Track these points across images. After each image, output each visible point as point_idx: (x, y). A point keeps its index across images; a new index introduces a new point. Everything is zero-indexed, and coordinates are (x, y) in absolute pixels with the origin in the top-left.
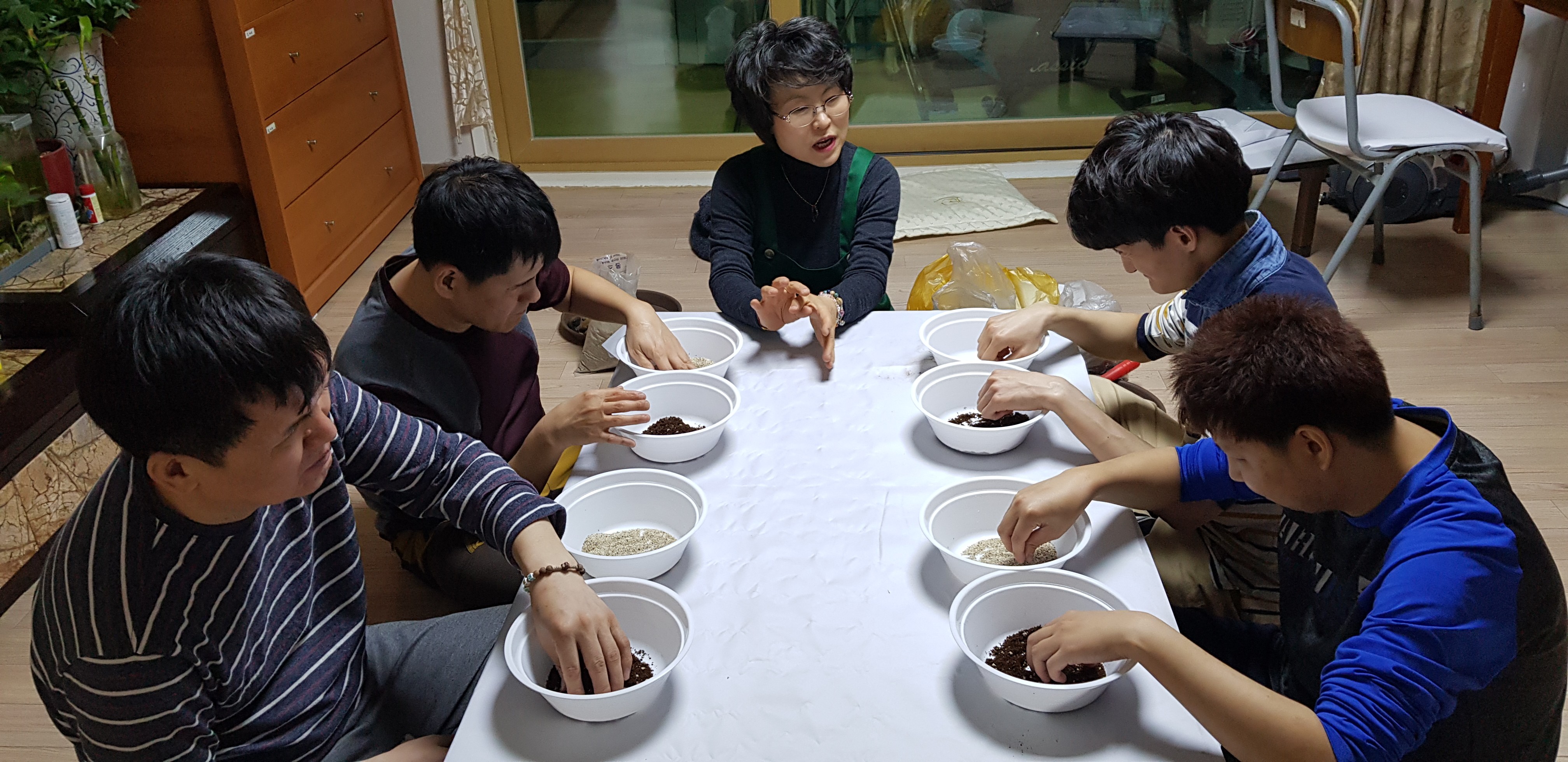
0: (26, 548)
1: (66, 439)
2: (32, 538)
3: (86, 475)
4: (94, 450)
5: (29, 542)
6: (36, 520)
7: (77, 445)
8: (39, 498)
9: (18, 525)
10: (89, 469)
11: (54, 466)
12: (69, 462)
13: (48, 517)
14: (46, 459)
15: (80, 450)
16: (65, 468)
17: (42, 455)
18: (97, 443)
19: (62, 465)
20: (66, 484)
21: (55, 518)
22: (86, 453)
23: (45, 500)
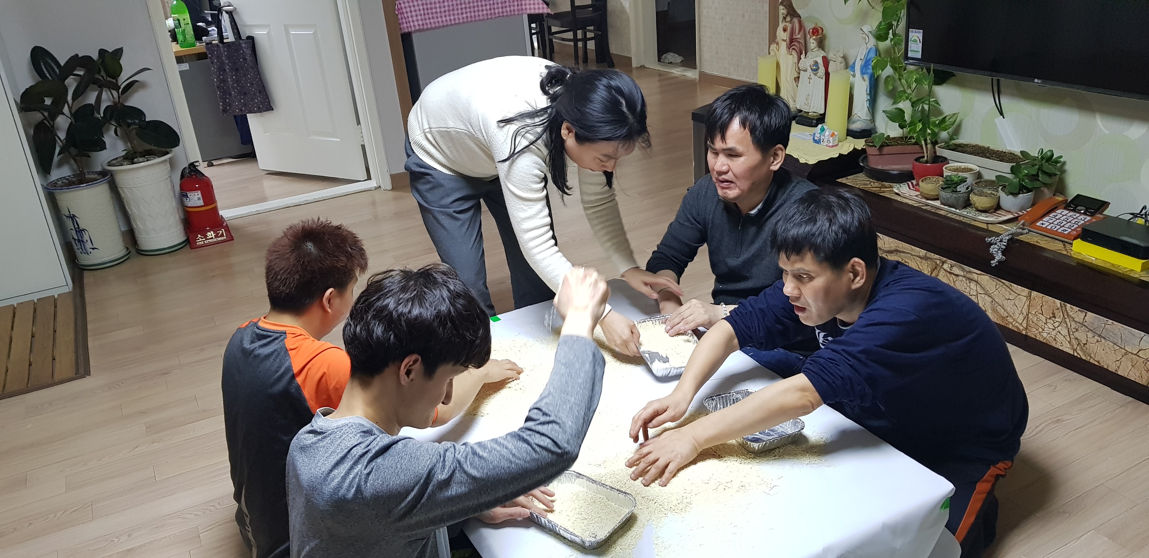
0: (1017, 324)
1: (1080, 313)
2: (1025, 325)
3: (1082, 345)
4: (1098, 341)
5: (1021, 324)
6: (1033, 322)
7: (1086, 324)
8: (1040, 315)
9: (1020, 310)
10: (1086, 344)
11: (1062, 314)
12: (1074, 325)
13: (1041, 330)
14: (1059, 306)
15: (1087, 330)
16: (1069, 324)
17: (1058, 302)
18: (1102, 339)
19: (1067, 320)
20: (1064, 332)
21: (1045, 335)
22: (1090, 335)
23: (1045, 321)
